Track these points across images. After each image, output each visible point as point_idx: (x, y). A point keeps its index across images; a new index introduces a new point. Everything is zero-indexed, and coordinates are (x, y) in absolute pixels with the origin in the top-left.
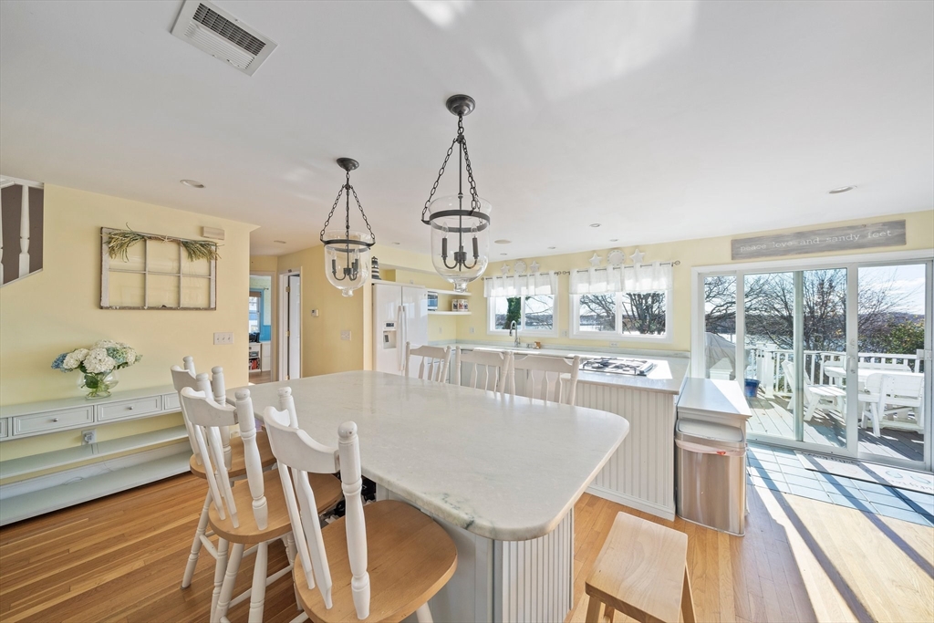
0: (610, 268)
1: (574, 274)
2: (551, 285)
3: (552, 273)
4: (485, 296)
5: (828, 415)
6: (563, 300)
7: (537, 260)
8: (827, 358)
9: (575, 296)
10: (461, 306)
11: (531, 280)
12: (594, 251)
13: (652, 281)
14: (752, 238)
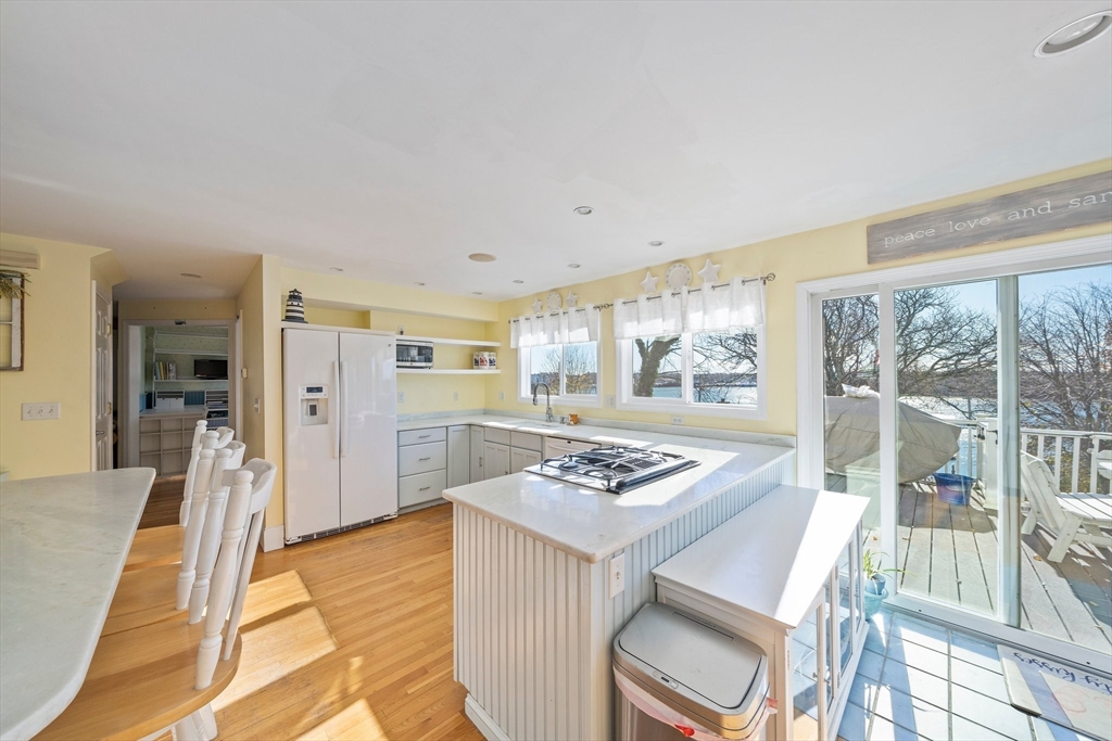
0: (667, 294)
1: (618, 307)
2: (588, 325)
3: (589, 307)
4: (513, 346)
6: (609, 349)
7: (575, 289)
9: (623, 341)
10: (482, 361)
11: (564, 321)
12: (648, 269)
13: (730, 311)
14: (906, 219)
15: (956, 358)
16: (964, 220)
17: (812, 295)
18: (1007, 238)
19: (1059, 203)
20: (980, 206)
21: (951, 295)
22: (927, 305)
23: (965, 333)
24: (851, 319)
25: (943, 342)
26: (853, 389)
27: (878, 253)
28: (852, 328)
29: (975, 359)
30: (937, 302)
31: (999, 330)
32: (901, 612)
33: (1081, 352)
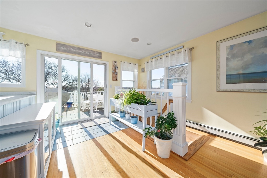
5: (88, 108)
8: (88, 93)
13: (9, 50)
14: (64, 45)
15: (69, 83)
16: (74, 49)
17: (41, 54)
18: (79, 55)
19: (85, 52)
20: (76, 48)
21: (68, 71)
22: (64, 72)
23: (70, 78)
24: (47, 72)
25: (67, 80)
26: (49, 86)
27: (59, 49)
28: (47, 74)
29: (72, 84)
30: (66, 71)
31: (78, 79)
32: (62, 126)
33: (85, 83)
